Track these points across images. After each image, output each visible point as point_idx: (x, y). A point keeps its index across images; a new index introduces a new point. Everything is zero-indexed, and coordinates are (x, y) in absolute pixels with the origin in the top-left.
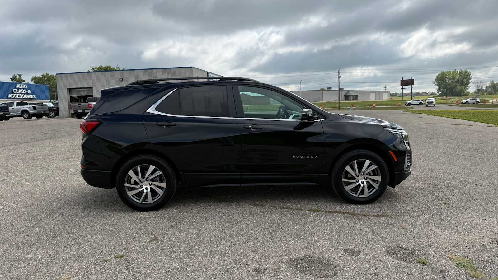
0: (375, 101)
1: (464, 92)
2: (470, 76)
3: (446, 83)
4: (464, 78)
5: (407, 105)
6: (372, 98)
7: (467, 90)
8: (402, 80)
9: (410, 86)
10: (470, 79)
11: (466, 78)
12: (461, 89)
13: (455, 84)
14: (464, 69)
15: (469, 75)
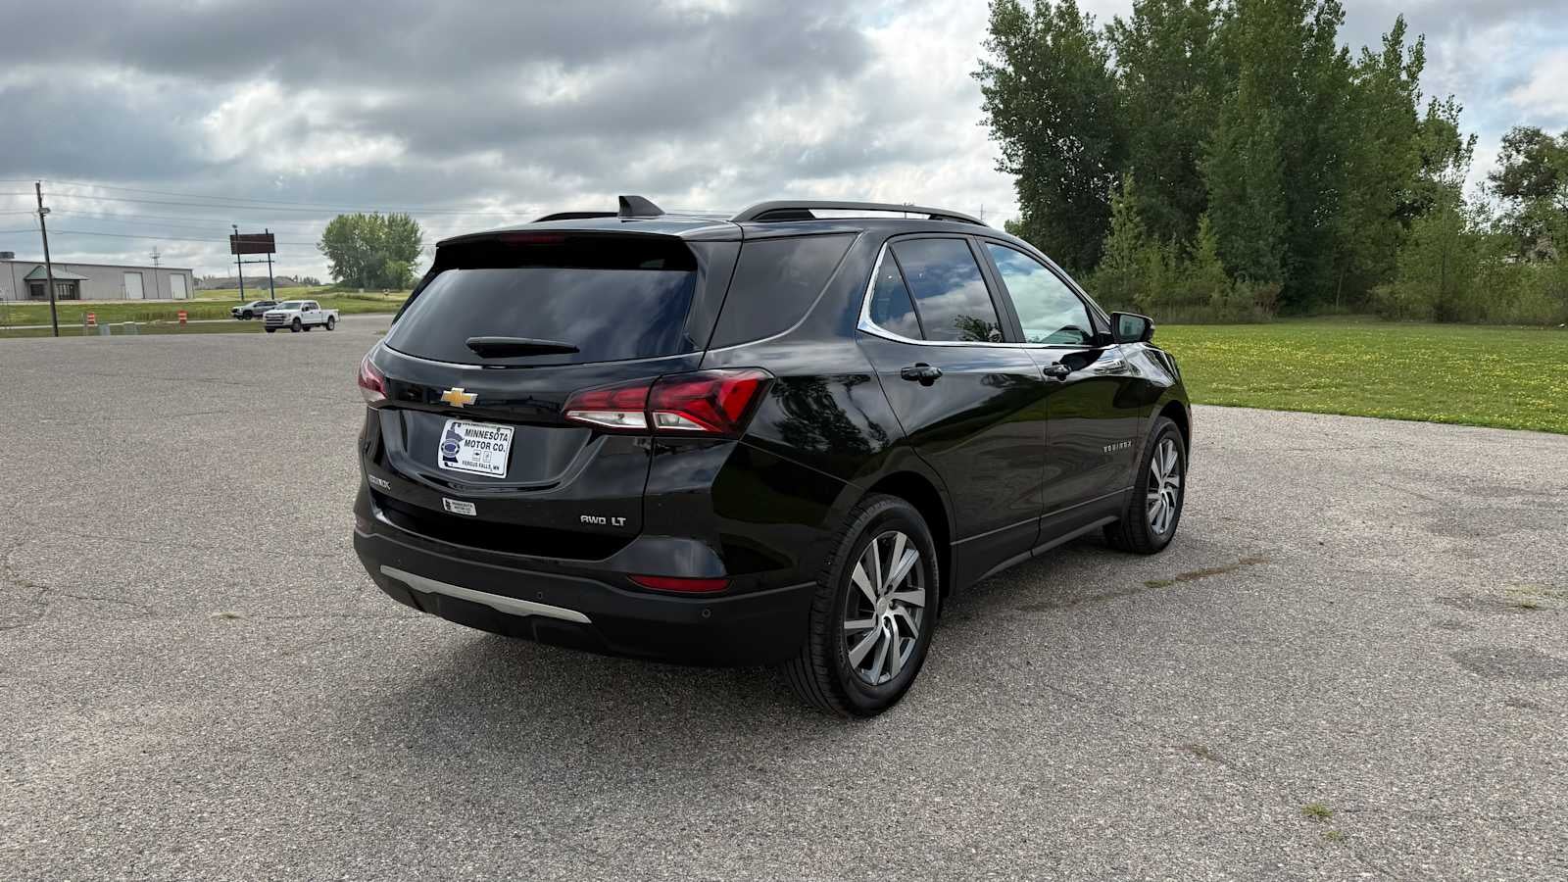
0: (144, 302)
1: (408, 280)
2: (418, 235)
3: (355, 249)
4: (402, 241)
5: (238, 317)
6: (133, 291)
7: (414, 273)
8: (234, 233)
9: (264, 256)
10: (418, 241)
11: (408, 238)
12: (399, 270)
13: (380, 253)
14: (399, 210)
15: (414, 231)
